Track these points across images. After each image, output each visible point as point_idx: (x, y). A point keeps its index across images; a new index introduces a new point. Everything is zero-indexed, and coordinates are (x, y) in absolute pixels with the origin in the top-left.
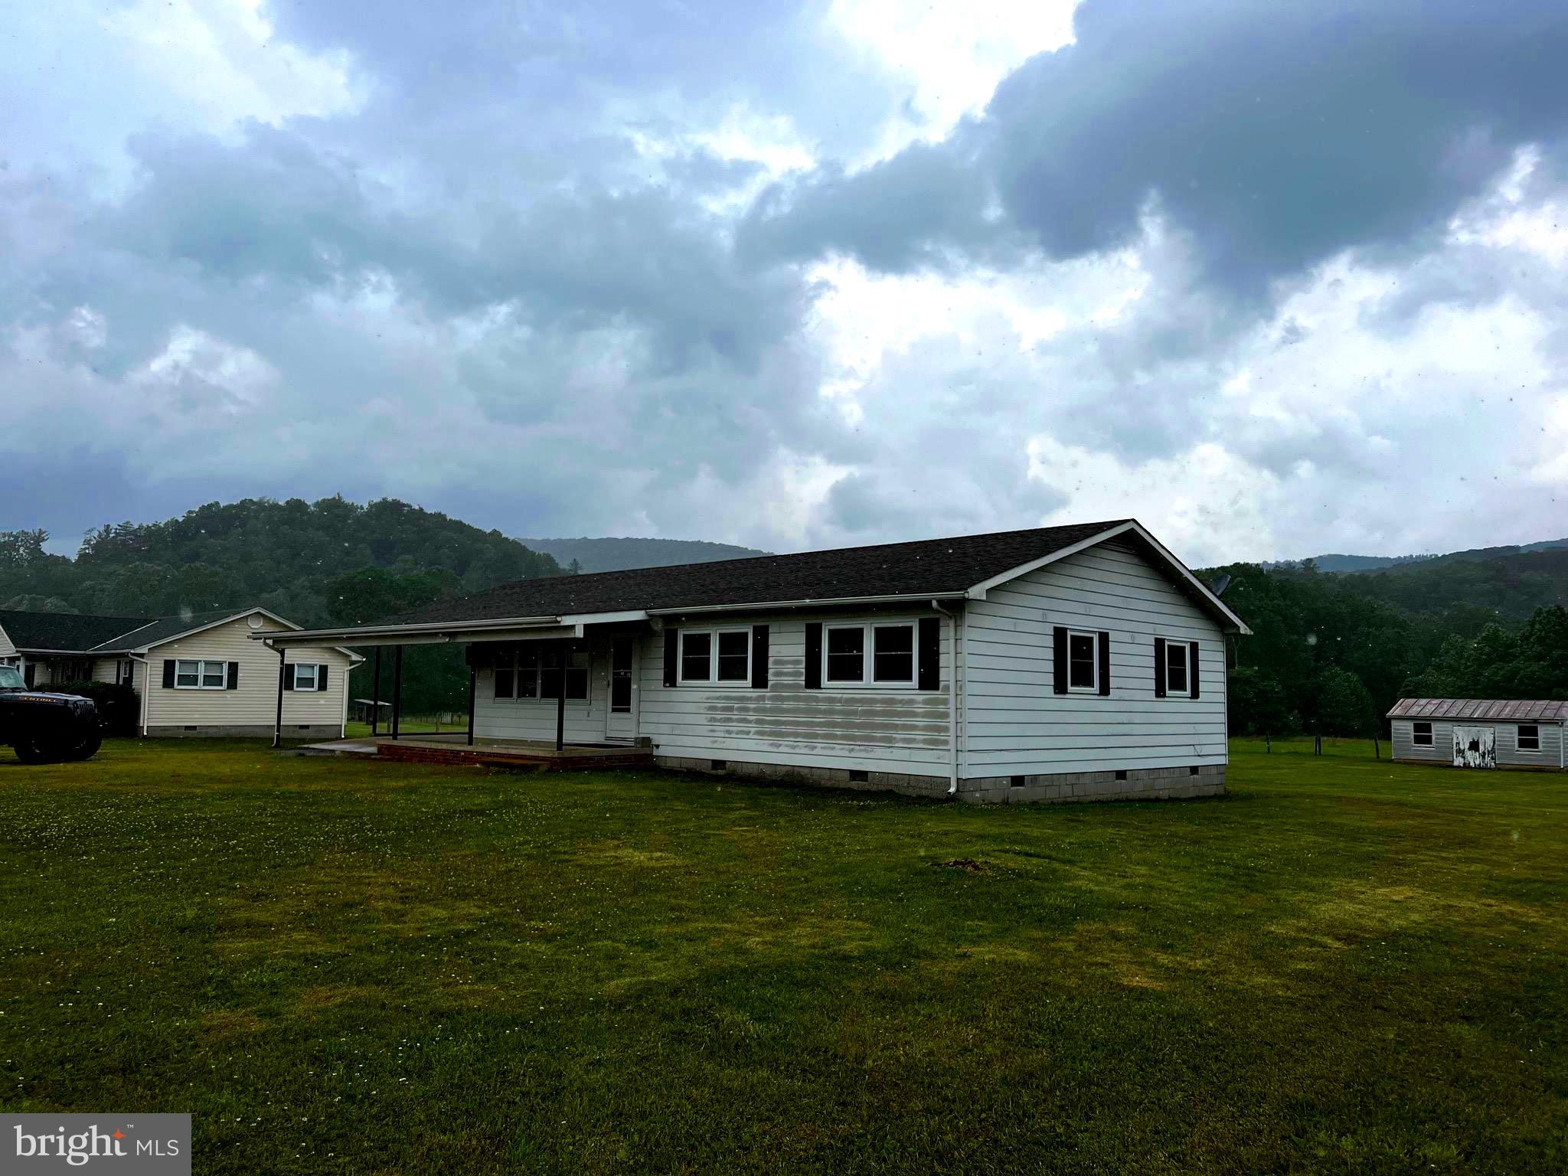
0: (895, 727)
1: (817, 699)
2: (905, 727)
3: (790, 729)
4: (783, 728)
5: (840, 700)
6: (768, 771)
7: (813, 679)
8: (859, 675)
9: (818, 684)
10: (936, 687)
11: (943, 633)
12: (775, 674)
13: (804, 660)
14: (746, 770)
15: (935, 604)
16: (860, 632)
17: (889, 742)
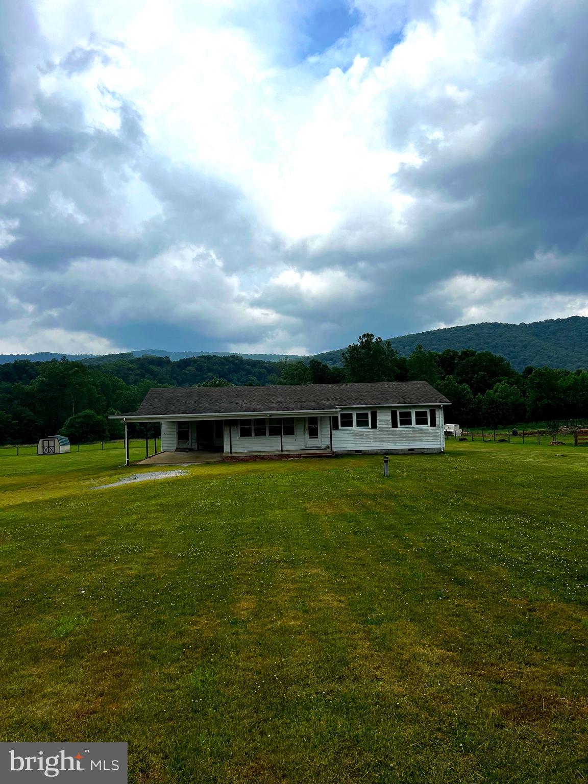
0: (423, 436)
1: (396, 431)
2: (426, 436)
3: (387, 439)
4: (384, 439)
5: (404, 431)
6: (379, 451)
7: (394, 425)
8: (410, 424)
9: (397, 427)
10: (435, 425)
11: (437, 412)
12: (380, 424)
13: (391, 420)
14: (370, 452)
15: (442, 406)
16: (410, 413)
17: (421, 440)
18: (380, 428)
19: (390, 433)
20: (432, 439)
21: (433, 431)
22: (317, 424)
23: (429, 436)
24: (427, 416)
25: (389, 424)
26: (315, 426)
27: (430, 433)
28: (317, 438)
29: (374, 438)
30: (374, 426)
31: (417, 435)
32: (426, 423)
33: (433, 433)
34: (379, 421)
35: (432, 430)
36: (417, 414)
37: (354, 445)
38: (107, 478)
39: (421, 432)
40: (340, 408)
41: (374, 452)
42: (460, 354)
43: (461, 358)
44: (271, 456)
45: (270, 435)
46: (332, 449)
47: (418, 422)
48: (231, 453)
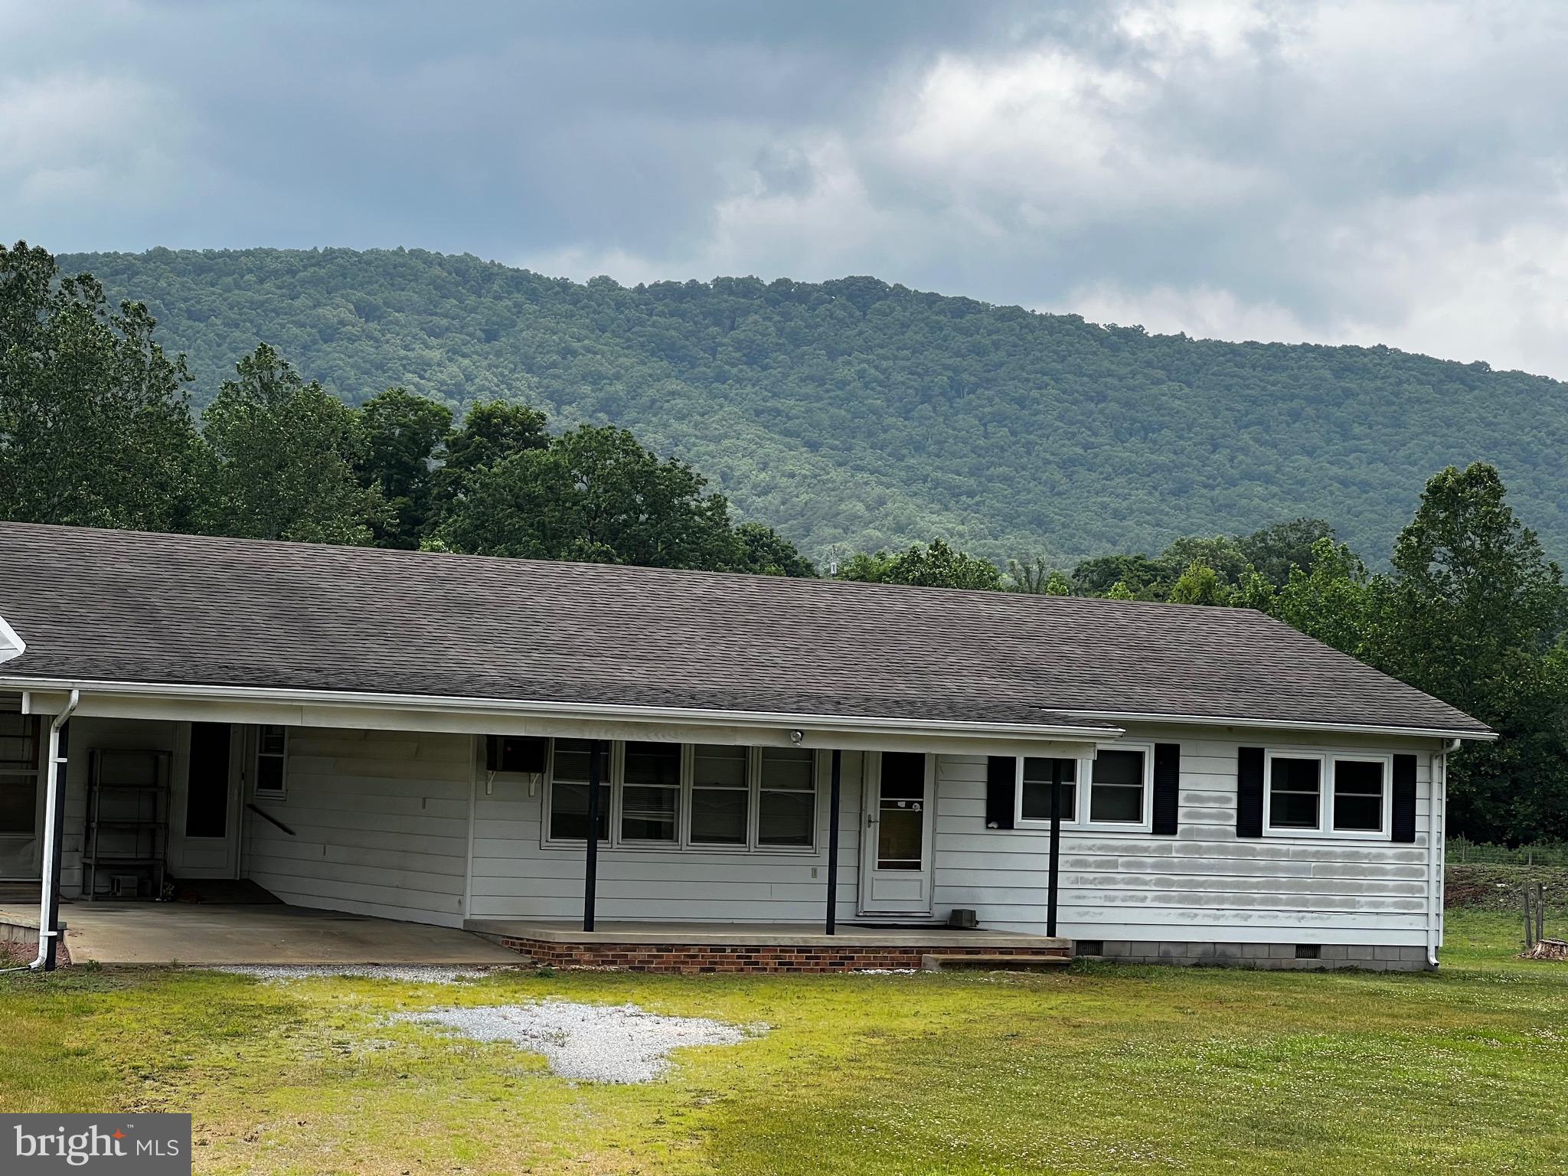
0: (1359, 888)
1: (1252, 852)
2: (1371, 888)
3: (1215, 893)
4: (1201, 892)
5: (1286, 854)
6: (1175, 952)
7: (1248, 826)
8: (1312, 821)
9: (1257, 833)
10: (1410, 839)
11: (1421, 774)
12: (1189, 815)
13: (1234, 797)
14: (1138, 953)
15: (1457, 743)
16: (1316, 764)
17: (1351, 907)
18: (1189, 833)
19: (1231, 860)
20: (1395, 905)
21: (1402, 864)
22: (923, 793)
23: (1384, 888)
24: (1378, 789)
25: (1229, 817)
26: (909, 805)
27: (1384, 872)
28: (917, 866)
29: (1158, 883)
30: (1166, 823)
31: (1337, 879)
32: (1376, 825)
33: (1397, 872)
34: (1188, 799)
35: (1399, 857)
36: (1346, 773)
37: (1072, 915)
39: (1353, 863)
41: (1153, 954)
47: (1342, 821)
48: (589, 924)
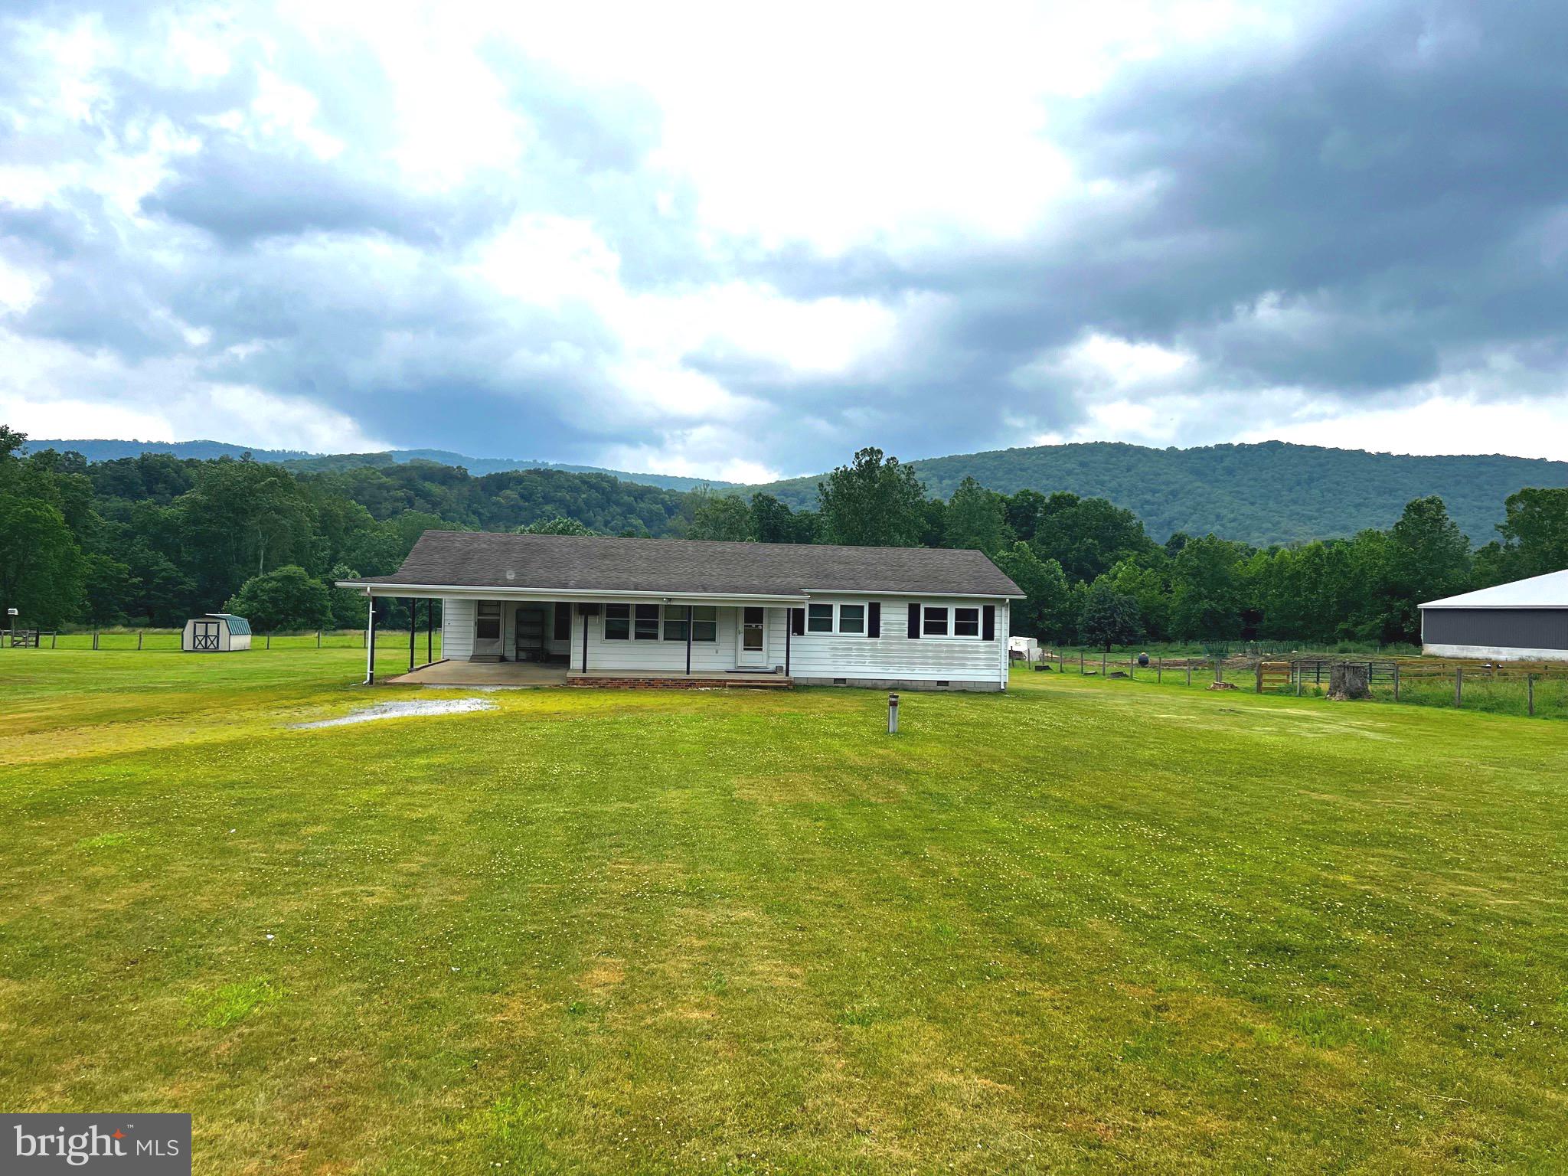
0: (967, 659)
1: (915, 644)
2: (973, 659)
3: (896, 660)
4: (891, 660)
5: (932, 645)
6: (879, 683)
7: (913, 633)
8: (944, 632)
9: (917, 636)
10: (992, 638)
11: (997, 613)
12: (885, 630)
13: (907, 623)
14: (862, 684)
15: (1008, 600)
16: (946, 610)
17: (963, 666)
18: (885, 637)
19: (905, 647)
20: (985, 665)
21: (988, 649)
22: (762, 622)
23: (979, 659)
24: (977, 620)
25: (904, 631)
26: (757, 626)
27: (979, 652)
28: (761, 649)
29: (871, 656)
30: (874, 632)
31: (956, 655)
32: (975, 634)
33: (986, 652)
34: (885, 624)
35: (986, 646)
36: (959, 614)
37: (831, 668)
38: (327, 707)
39: (964, 648)
40: (809, 594)
41: (869, 684)
42: (1047, 501)
43: (1050, 510)
44: (665, 680)
45: (665, 639)
46: (787, 674)
47: (960, 630)
48: (584, 670)
